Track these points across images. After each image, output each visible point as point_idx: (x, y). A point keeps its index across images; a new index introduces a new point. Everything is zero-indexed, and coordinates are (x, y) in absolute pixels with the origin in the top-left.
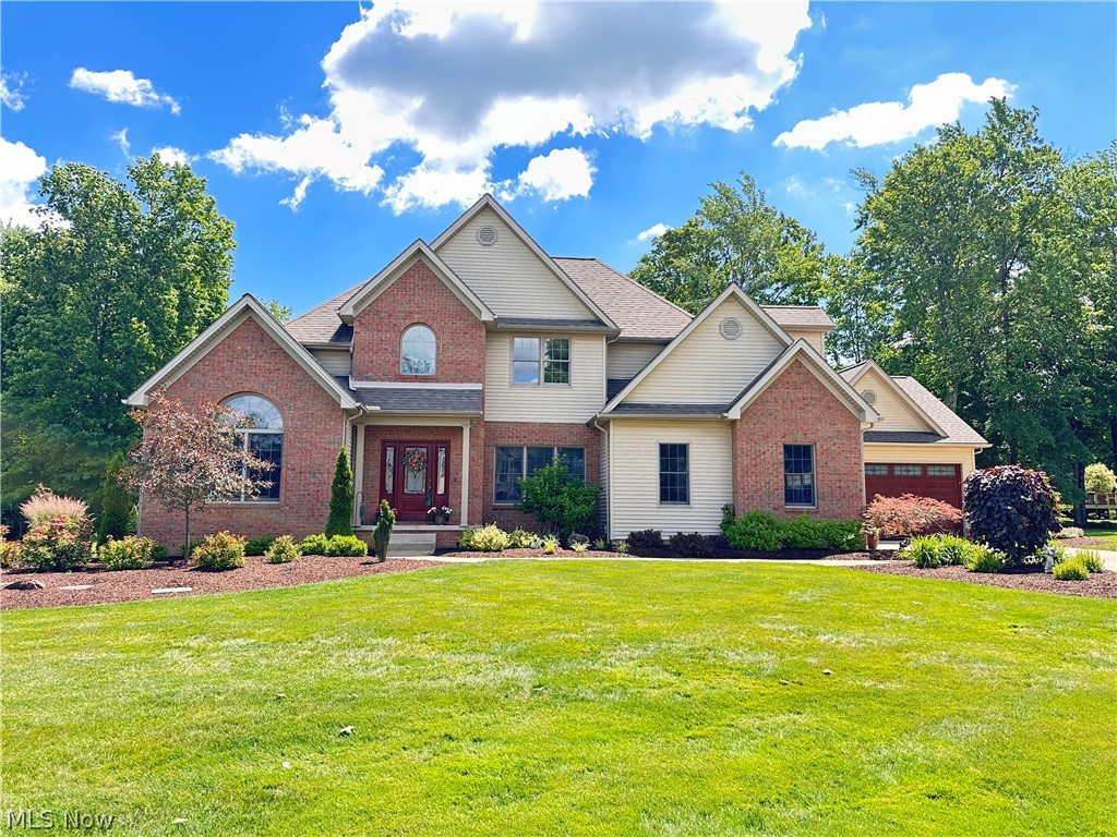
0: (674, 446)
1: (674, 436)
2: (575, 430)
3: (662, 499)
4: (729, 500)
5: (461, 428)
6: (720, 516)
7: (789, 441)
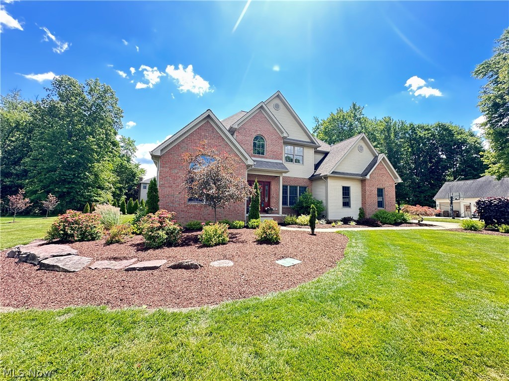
0: (346, 187)
1: (346, 184)
2: (305, 181)
3: (343, 206)
4: (360, 206)
5: (279, 177)
6: (358, 212)
7: (379, 187)
